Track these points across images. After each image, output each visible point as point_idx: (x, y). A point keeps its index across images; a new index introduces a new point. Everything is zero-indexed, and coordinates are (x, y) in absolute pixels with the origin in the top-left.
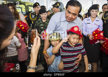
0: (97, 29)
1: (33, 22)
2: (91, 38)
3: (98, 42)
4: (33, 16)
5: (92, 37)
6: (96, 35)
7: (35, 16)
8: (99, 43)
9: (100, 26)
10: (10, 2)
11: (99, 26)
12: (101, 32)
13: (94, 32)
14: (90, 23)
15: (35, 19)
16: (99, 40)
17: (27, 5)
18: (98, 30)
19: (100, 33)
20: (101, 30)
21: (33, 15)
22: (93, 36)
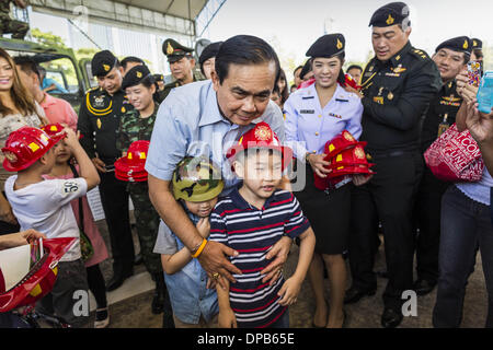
0: (342, 136)
1: (99, 122)
2: (321, 172)
3: (346, 181)
4: (99, 100)
5: (324, 166)
6: (340, 158)
7: (108, 98)
8: (350, 183)
9: (352, 123)
10: (24, 54)
11: (347, 122)
12: (355, 144)
13: (332, 148)
14: (313, 112)
15: (107, 111)
16: (351, 175)
17: (80, 61)
18: (347, 137)
19: (353, 149)
20: (357, 136)
21: (98, 97)
22: (327, 163)
